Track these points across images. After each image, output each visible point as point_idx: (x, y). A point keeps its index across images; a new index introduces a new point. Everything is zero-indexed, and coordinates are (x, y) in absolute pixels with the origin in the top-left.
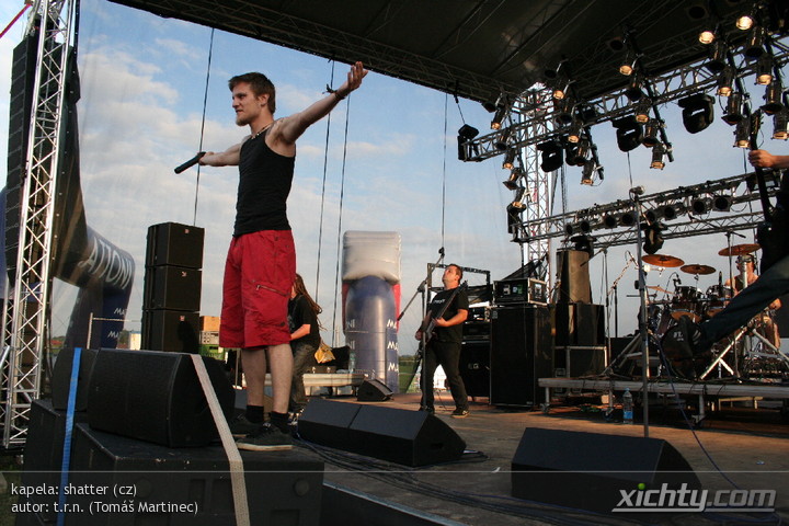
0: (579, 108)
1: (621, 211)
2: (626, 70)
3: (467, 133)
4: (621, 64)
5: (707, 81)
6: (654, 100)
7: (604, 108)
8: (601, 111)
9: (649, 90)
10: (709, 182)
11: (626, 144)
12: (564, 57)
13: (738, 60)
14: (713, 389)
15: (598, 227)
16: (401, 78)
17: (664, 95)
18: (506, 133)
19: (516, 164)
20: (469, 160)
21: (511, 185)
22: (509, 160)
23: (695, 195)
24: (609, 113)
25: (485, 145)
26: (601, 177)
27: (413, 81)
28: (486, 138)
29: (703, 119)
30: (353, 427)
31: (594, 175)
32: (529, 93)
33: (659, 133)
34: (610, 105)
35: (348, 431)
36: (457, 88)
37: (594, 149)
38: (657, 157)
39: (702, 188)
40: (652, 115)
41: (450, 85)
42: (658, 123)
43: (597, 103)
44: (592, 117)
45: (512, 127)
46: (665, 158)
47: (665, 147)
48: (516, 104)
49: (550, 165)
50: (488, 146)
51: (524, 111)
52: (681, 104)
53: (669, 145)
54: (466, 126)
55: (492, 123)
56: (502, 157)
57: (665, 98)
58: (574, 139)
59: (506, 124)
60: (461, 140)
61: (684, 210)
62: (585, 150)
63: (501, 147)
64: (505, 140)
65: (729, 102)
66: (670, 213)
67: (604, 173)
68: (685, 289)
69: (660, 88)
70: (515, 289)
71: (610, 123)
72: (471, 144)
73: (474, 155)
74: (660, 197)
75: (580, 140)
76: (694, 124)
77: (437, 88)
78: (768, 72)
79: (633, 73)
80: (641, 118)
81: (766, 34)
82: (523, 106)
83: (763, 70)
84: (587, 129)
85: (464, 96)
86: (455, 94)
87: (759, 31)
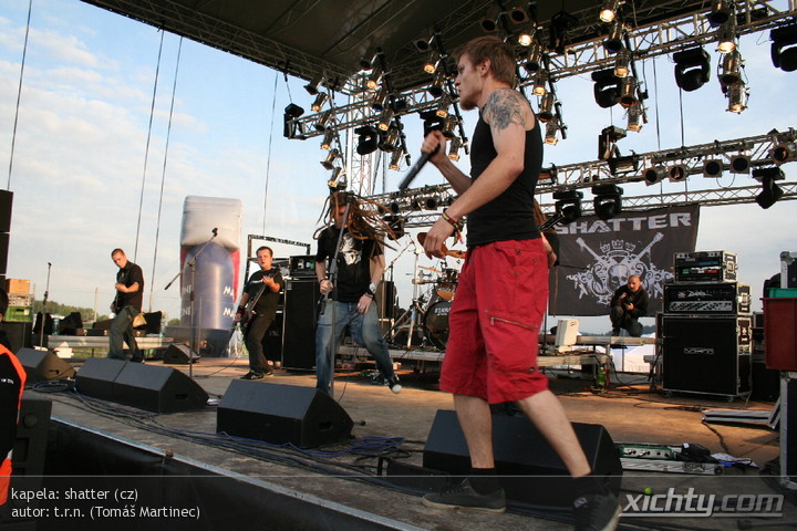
0: (392, 98)
1: (427, 195)
2: (430, 69)
3: (293, 112)
4: (423, 64)
6: (454, 97)
7: (414, 99)
8: (411, 103)
9: (451, 89)
12: (379, 50)
13: (523, 72)
15: (407, 209)
16: (232, 52)
18: (326, 115)
19: (334, 145)
20: (293, 137)
21: (328, 165)
22: (327, 142)
24: (417, 105)
25: (309, 124)
26: (409, 164)
27: (244, 57)
28: (309, 118)
30: (119, 381)
31: (402, 161)
32: (360, 76)
33: (457, 128)
34: (419, 97)
35: (113, 385)
36: (287, 67)
37: (403, 137)
38: (453, 151)
40: (452, 111)
41: (281, 63)
42: (457, 119)
43: (409, 95)
44: (403, 107)
45: (332, 111)
46: (461, 151)
47: (461, 141)
48: (346, 86)
49: (364, 149)
50: (310, 127)
51: (354, 93)
53: (465, 140)
54: (292, 105)
55: (313, 105)
56: (321, 138)
58: (384, 127)
59: (326, 107)
60: (286, 119)
62: (393, 137)
63: (320, 128)
64: (324, 122)
68: (449, 271)
70: (308, 265)
71: (418, 115)
72: (297, 122)
73: (298, 133)
75: (390, 127)
77: (268, 65)
78: (543, 85)
79: (436, 72)
80: (441, 113)
81: (542, 52)
82: (352, 88)
83: (539, 83)
84: (398, 118)
85: (293, 74)
86: (285, 72)
87: (537, 49)
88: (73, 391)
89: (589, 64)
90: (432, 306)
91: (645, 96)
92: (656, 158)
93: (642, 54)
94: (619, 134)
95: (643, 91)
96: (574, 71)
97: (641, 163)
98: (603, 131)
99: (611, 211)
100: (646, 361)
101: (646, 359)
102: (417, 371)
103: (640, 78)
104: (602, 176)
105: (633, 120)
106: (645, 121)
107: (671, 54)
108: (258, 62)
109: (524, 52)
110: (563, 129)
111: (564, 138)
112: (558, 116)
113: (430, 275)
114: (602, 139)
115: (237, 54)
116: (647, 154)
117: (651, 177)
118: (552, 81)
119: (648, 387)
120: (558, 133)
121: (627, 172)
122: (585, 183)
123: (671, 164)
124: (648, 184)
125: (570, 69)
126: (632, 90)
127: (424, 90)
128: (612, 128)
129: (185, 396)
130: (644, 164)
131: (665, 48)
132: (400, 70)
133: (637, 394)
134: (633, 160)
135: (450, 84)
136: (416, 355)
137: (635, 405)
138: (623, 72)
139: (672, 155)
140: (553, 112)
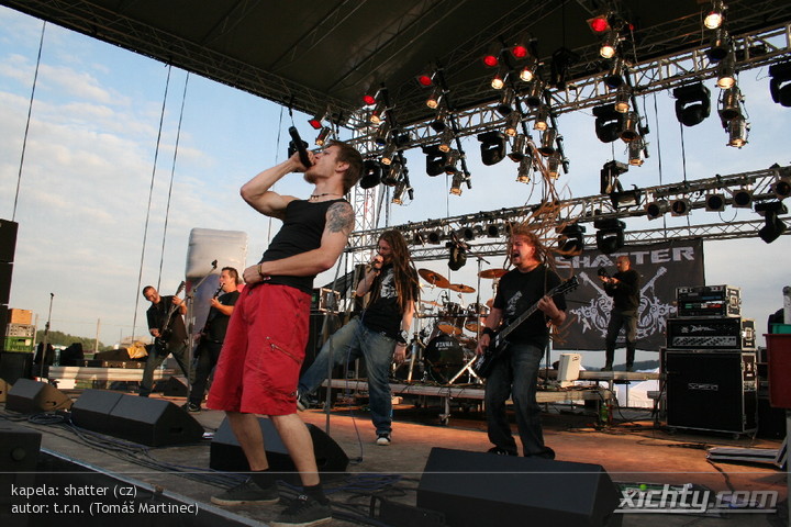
0: (395, 133)
1: (430, 229)
2: (433, 104)
4: (428, 98)
5: (501, 120)
6: (457, 132)
7: (416, 133)
8: (414, 138)
9: (453, 124)
10: (504, 209)
11: (433, 170)
12: (383, 85)
13: (524, 106)
14: (457, 392)
16: (238, 87)
17: (466, 129)
23: (492, 220)
24: (420, 140)
26: (411, 198)
27: (250, 91)
29: (496, 153)
31: (404, 195)
32: (364, 111)
33: (459, 162)
34: (421, 132)
36: (292, 102)
37: (406, 171)
38: (456, 184)
39: (497, 214)
40: (454, 145)
41: (286, 98)
42: (460, 154)
43: (412, 129)
44: (406, 142)
46: (463, 185)
47: (464, 176)
48: (351, 121)
49: (367, 183)
51: (357, 127)
52: (480, 138)
53: (468, 174)
55: (317, 140)
57: (467, 132)
58: (387, 161)
60: (290, 152)
61: (481, 233)
62: (396, 172)
65: (515, 141)
66: (469, 234)
67: (414, 194)
68: (450, 305)
69: (463, 122)
71: (420, 149)
74: (464, 220)
75: (393, 162)
76: (490, 158)
77: (274, 100)
78: (544, 120)
79: (439, 107)
80: (443, 148)
81: (543, 88)
82: (357, 123)
83: (540, 118)
84: (400, 152)
85: (297, 109)
86: (290, 107)
87: (538, 84)
88: (68, 423)
89: (590, 99)
90: (433, 341)
91: (645, 131)
92: (658, 192)
93: (642, 90)
94: (621, 169)
95: (644, 126)
96: (575, 106)
97: (643, 197)
98: (605, 166)
99: (613, 245)
100: (649, 397)
101: (650, 395)
102: (418, 406)
103: (641, 113)
104: (605, 210)
105: (634, 155)
106: (646, 156)
107: (671, 90)
108: (264, 97)
109: (526, 87)
110: (565, 164)
111: (566, 172)
112: (560, 150)
113: (431, 309)
114: (604, 173)
115: (242, 89)
116: (648, 189)
117: (653, 211)
118: (554, 116)
119: (651, 423)
120: (560, 167)
121: (628, 207)
122: (587, 217)
123: (672, 199)
124: (650, 219)
125: (571, 104)
126: (632, 125)
127: (427, 125)
128: (614, 162)
129: (180, 430)
130: (646, 198)
131: (665, 84)
132: (403, 106)
133: (641, 430)
134: (635, 194)
135: (452, 119)
136: (417, 389)
137: (639, 442)
138: (623, 108)
139: (674, 189)
140: (555, 146)
